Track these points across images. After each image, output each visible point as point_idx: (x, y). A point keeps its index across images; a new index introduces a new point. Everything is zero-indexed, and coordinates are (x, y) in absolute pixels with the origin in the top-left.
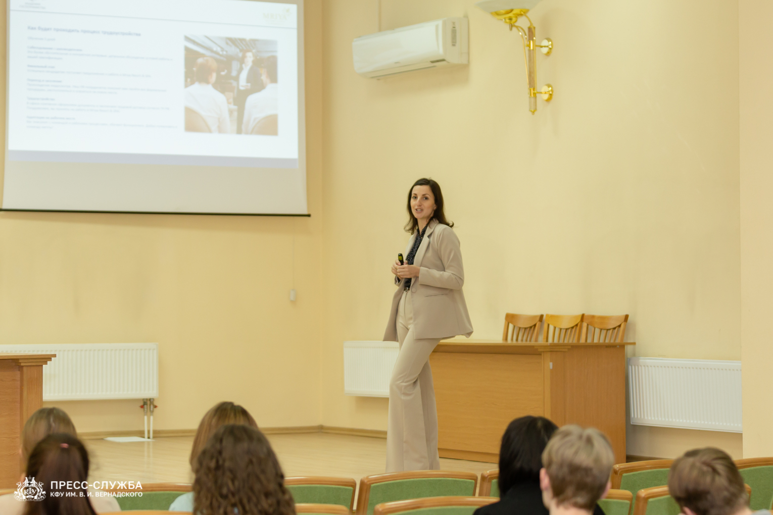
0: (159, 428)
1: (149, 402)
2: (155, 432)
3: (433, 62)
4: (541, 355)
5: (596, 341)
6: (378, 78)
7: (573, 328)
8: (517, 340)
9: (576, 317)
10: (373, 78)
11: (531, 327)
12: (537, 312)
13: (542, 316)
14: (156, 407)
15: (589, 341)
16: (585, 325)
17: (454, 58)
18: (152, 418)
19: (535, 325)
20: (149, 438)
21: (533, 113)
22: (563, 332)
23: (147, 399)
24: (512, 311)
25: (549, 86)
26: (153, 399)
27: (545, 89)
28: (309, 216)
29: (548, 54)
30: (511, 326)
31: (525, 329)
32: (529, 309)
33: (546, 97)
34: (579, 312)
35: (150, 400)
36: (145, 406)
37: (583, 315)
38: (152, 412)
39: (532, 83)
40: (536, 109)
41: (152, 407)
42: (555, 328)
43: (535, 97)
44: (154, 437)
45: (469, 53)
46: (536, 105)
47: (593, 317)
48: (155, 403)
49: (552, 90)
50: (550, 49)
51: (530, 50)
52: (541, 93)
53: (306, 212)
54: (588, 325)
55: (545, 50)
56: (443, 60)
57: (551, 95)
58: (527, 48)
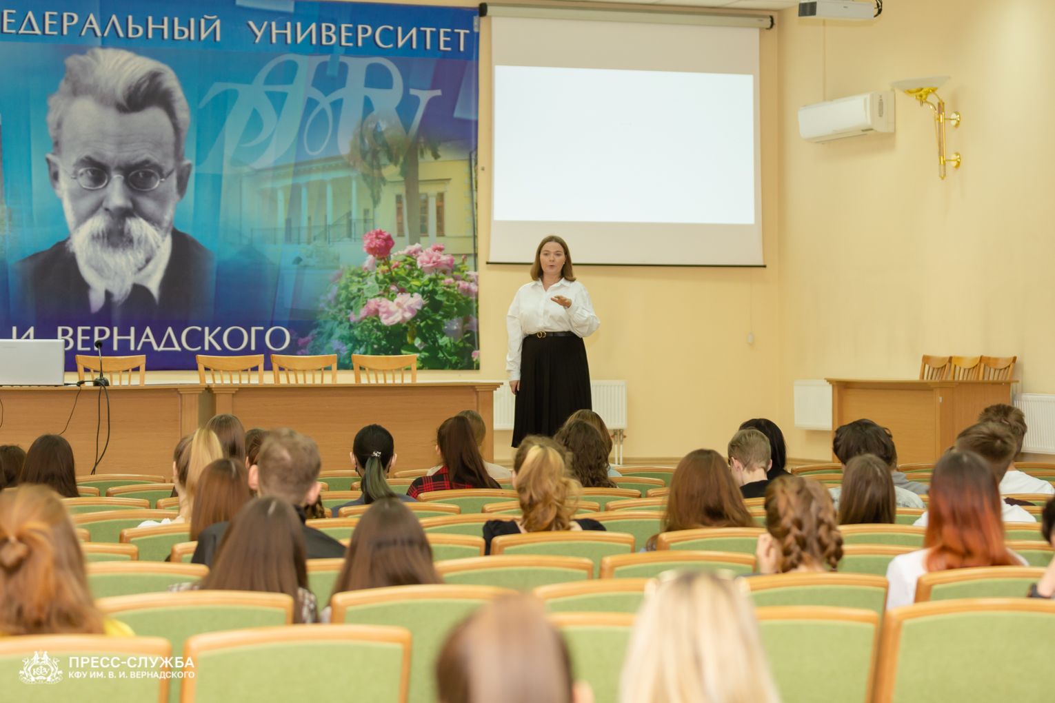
0: (628, 456)
1: (618, 433)
2: (624, 459)
3: (863, 131)
4: (933, 390)
5: (991, 379)
6: (823, 143)
7: (974, 368)
8: (931, 378)
9: (976, 359)
10: (817, 142)
11: (942, 367)
12: (947, 355)
13: (951, 359)
14: (625, 437)
15: (986, 379)
16: (982, 365)
17: (881, 127)
18: (621, 446)
19: (945, 366)
20: (619, 464)
21: (943, 179)
22: (967, 371)
23: (617, 430)
24: (928, 354)
25: (957, 154)
26: (623, 430)
27: (954, 157)
28: (765, 266)
29: (957, 126)
30: (927, 367)
31: (938, 369)
32: (941, 351)
33: (954, 164)
34: (978, 355)
35: (620, 430)
36: (616, 436)
37: (981, 357)
38: (621, 441)
39: (941, 153)
40: (945, 175)
41: (621, 437)
42: (960, 368)
43: (945, 164)
44: (623, 464)
45: (895, 123)
46: (945, 172)
47: (989, 358)
48: (625, 434)
49: (960, 158)
50: (958, 121)
51: (939, 123)
52: (950, 160)
53: (762, 264)
54: (985, 365)
55: (954, 123)
56: (871, 129)
57: (959, 162)
58: (937, 121)
